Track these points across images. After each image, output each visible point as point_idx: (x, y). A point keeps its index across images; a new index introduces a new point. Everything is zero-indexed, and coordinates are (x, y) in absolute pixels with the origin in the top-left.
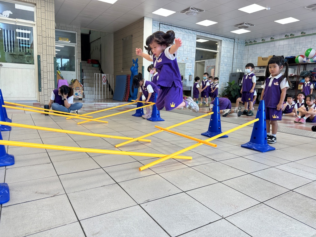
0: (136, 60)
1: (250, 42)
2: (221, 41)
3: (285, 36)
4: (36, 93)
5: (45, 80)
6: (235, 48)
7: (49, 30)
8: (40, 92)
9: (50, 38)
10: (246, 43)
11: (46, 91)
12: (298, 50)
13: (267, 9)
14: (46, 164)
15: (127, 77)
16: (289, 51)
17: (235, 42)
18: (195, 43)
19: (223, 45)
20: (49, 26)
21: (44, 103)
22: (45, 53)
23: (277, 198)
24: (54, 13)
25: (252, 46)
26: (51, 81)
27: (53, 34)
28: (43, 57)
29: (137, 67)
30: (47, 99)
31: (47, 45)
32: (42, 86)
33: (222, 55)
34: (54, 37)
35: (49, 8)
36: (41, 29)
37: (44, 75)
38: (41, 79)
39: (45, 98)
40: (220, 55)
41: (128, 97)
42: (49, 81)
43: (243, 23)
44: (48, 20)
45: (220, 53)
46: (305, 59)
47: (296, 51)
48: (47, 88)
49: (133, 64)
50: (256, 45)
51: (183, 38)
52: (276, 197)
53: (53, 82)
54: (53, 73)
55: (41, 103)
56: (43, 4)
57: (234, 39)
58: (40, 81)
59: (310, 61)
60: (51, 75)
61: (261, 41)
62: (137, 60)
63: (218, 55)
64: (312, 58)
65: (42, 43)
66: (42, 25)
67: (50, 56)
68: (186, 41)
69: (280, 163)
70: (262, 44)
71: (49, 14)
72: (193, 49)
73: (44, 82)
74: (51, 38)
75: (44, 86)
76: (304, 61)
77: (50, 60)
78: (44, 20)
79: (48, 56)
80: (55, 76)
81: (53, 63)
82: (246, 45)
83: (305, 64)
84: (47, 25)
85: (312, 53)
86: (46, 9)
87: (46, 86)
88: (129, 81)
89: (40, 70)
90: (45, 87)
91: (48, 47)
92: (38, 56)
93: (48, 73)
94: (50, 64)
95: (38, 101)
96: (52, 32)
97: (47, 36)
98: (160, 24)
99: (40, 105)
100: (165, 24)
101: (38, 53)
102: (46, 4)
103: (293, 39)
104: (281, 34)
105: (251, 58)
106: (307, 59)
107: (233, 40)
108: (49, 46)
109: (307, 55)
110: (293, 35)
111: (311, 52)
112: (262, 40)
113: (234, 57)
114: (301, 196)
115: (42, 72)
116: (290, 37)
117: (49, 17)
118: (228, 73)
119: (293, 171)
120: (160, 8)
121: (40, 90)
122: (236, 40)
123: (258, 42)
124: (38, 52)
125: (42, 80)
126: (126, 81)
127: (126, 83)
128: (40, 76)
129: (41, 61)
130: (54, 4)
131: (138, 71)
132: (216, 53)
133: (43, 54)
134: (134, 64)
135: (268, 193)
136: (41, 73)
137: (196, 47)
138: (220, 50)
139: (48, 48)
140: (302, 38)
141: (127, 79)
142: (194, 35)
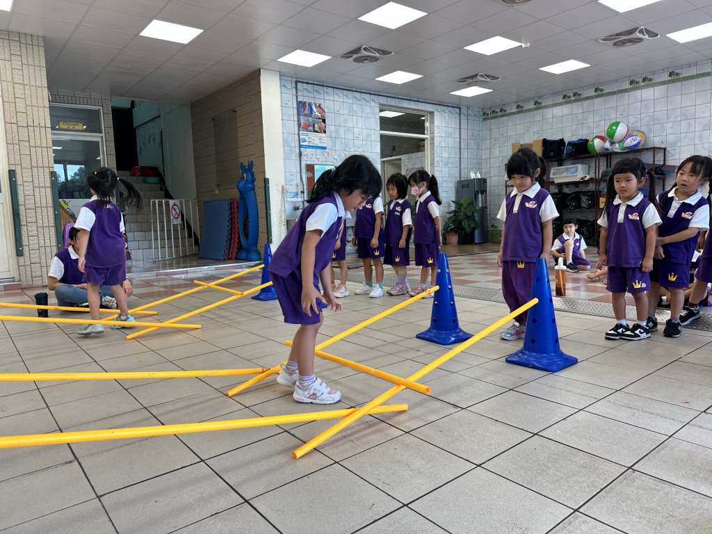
0: (249, 166)
1: (493, 112)
2: (432, 113)
3: (561, 96)
4: (10, 260)
5: (32, 228)
6: (462, 127)
7: (35, 109)
8: (19, 258)
9: (37, 129)
10: (484, 114)
11: (35, 254)
12: (591, 125)
13: (524, 46)
14: (62, 464)
15: (231, 204)
16: (574, 127)
17: (462, 115)
18: (377, 121)
19: (436, 123)
20: (34, 99)
21: (31, 283)
22: (26, 163)
23: (604, 495)
24: (45, 69)
25: (497, 119)
26: (46, 230)
27: (44, 117)
28: (24, 174)
29: (253, 181)
30: (39, 274)
31: (32, 144)
32: (25, 241)
33: (435, 145)
34: (49, 125)
35: (30, 58)
36: (13, 109)
37: (28, 215)
38: (20, 225)
39: (33, 270)
40: (432, 144)
41: (236, 251)
42: (41, 230)
43: (476, 75)
44: (30, 86)
45: (432, 139)
46: (607, 145)
47: (589, 127)
48: (36, 246)
49: (242, 174)
50: (505, 118)
51: (350, 111)
52: (602, 490)
53: (53, 230)
54: (51, 210)
55: (24, 284)
56: (15, 50)
57: (460, 108)
58: (17, 232)
59: (617, 148)
60: (45, 214)
61: (515, 110)
62: (251, 165)
63: (427, 144)
64: (622, 141)
65: (19, 141)
66: (15, 98)
67: (41, 170)
68: (357, 119)
69: (594, 396)
70: (518, 116)
71: (32, 72)
72: (374, 134)
73: (30, 233)
74: (40, 127)
75: (31, 242)
76: (607, 149)
77: (42, 180)
78: (22, 87)
79: (35, 170)
80: (57, 217)
81: (49, 185)
82: (484, 120)
83: (608, 155)
84: (28, 99)
85: (621, 130)
86: (25, 61)
87: (33, 242)
88: (236, 213)
89: (18, 205)
90: (33, 245)
91: (33, 150)
92: (10, 171)
93: (39, 210)
94: (43, 190)
95: (17, 278)
96: (41, 114)
97: (31, 123)
98: (296, 82)
99: (22, 289)
100: (308, 83)
101: (9, 165)
102: (23, 49)
103: (580, 103)
104: (555, 94)
105: (497, 146)
106: (612, 143)
107: (457, 110)
108: (36, 147)
109: (610, 136)
110: (579, 95)
111: (619, 128)
112: (518, 107)
113: (462, 147)
114: (651, 480)
115: (22, 209)
116: (573, 98)
117: (32, 78)
118: (451, 182)
119: (622, 415)
120: (296, 49)
121: (19, 253)
122: (464, 111)
123: (509, 111)
124: (11, 163)
125: (24, 229)
126: (228, 213)
127: (228, 218)
128: (17, 219)
129: (18, 183)
130: (43, 48)
131: (254, 190)
132: (423, 140)
133: (23, 166)
134: (245, 175)
135: (584, 482)
136: (21, 212)
137: (381, 129)
138: (432, 133)
139: (33, 153)
140: (597, 101)
141: (231, 209)
142: (373, 104)
